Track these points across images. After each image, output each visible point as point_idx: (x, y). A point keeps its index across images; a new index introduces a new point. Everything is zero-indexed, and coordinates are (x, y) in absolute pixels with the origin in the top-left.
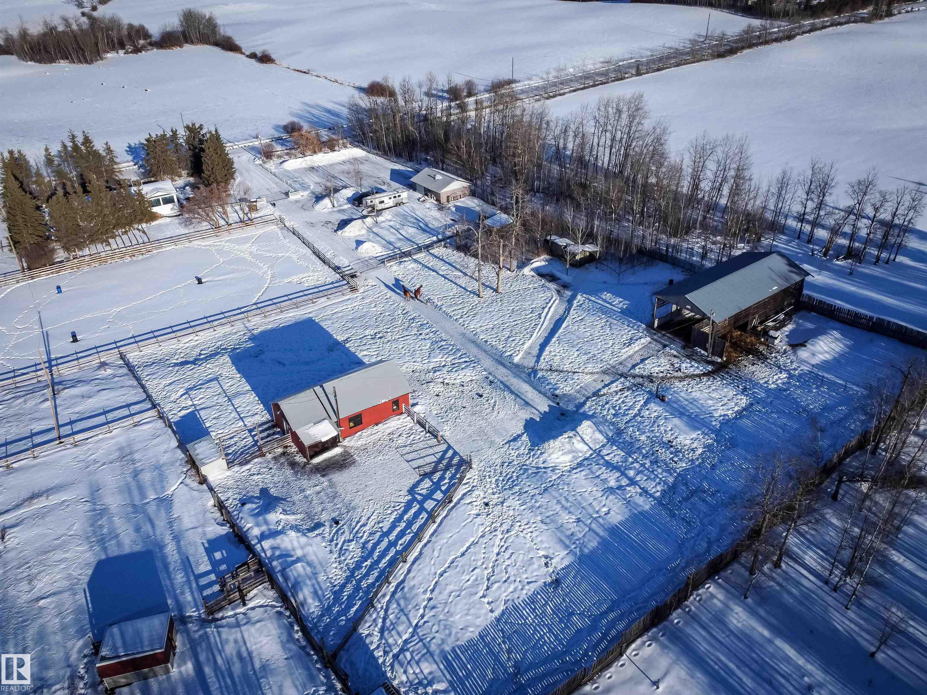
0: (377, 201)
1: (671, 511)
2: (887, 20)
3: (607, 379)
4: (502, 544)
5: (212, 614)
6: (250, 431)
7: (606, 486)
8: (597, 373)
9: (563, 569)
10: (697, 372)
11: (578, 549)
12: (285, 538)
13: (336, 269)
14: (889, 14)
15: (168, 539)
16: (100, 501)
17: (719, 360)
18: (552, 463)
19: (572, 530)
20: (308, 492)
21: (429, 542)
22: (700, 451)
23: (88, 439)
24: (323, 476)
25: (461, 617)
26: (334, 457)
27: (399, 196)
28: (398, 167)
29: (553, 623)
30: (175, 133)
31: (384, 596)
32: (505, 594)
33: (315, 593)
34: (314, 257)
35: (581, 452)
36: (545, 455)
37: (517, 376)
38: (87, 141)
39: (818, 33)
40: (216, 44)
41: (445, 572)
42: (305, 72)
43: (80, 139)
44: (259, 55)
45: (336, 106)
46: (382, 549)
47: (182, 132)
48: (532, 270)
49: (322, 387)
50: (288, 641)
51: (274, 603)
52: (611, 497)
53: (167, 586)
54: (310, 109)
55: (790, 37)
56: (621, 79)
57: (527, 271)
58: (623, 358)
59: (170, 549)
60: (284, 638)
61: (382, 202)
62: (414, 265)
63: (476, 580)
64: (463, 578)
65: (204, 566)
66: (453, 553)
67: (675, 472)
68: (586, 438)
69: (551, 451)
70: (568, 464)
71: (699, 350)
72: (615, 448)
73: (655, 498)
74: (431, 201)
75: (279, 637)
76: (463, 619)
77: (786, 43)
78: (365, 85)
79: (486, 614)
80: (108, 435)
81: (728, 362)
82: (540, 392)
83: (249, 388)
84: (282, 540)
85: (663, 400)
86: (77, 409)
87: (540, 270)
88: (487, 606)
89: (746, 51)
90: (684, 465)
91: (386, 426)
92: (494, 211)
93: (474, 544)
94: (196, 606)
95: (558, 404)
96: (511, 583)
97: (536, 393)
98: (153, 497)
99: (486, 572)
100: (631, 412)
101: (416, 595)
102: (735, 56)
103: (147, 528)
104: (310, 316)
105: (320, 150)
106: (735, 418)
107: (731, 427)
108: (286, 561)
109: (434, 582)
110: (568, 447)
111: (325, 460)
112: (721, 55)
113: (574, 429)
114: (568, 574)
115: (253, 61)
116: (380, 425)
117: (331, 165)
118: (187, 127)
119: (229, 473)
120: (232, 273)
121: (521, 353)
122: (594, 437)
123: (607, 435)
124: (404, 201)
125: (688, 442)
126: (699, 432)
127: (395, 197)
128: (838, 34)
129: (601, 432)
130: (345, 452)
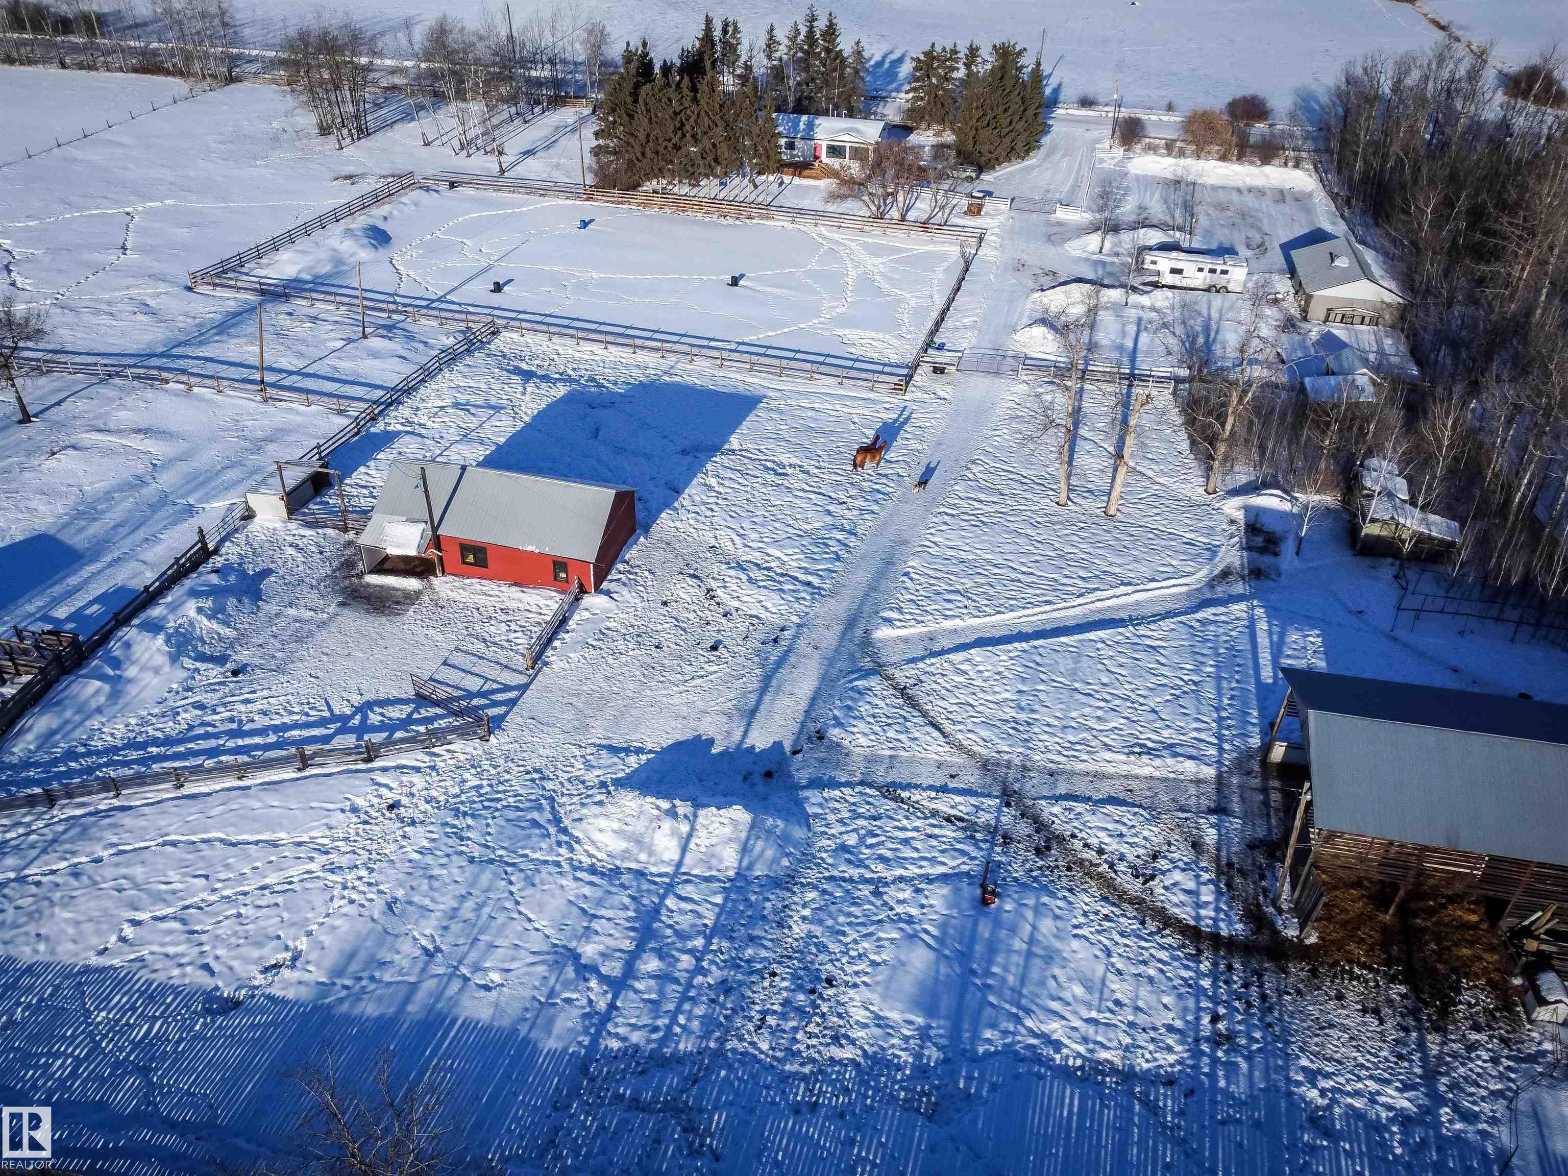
0: (1166, 265)
10: (1182, 913)
12: (150, 641)
15: (112, 556)
16: (160, 473)
17: (1290, 933)
18: (586, 831)
20: (291, 611)
21: (249, 788)
23: (284, 401)
24: (342, 604)
25: (66, 920)
27: (1224, 272)
31: (83, 805)
32: (156, 948)
33: (52, 733)
35: (651, 853)
36: (597, 810)
37: (832, 659)
38: (831, 32)
41: (174, 844)
46: (198, 748)
48: (1247, 509)
57: (1233, 507)
59: (92, 568)
61: (1179, 271)
63: (174, 892)
64: (171, 873)
65: (65, 612)
66: (230, 829)
68: (702, 839)
69: (614, 810)
72: (718, 899)
73: (593, 1045)
74: (1288, 307)
76: (63, 925)
79: (88, 948)
80: (301, 407)
82: (809, 711)
84: (144, 641)
86: (342, 364)
87: (1266, 519)
88: (114, 938)
93: (273, 843)
95: (796, 752)
96: (189, 941)
97: (802, 707)
98: (191, 501)
99: (205, 896)
103: (125, 531)
104: (769, 394)
105: (1240, 158)
108: (105, 669)
109: (143, 844)
110: (639, 826)
113: (697, 806)
114: (263, 1011)
122: (718, 849)
123: (750, 867)
124: (1230, 286)
126: (920, 1021)
129: (745, 850)
130: (418, 592)
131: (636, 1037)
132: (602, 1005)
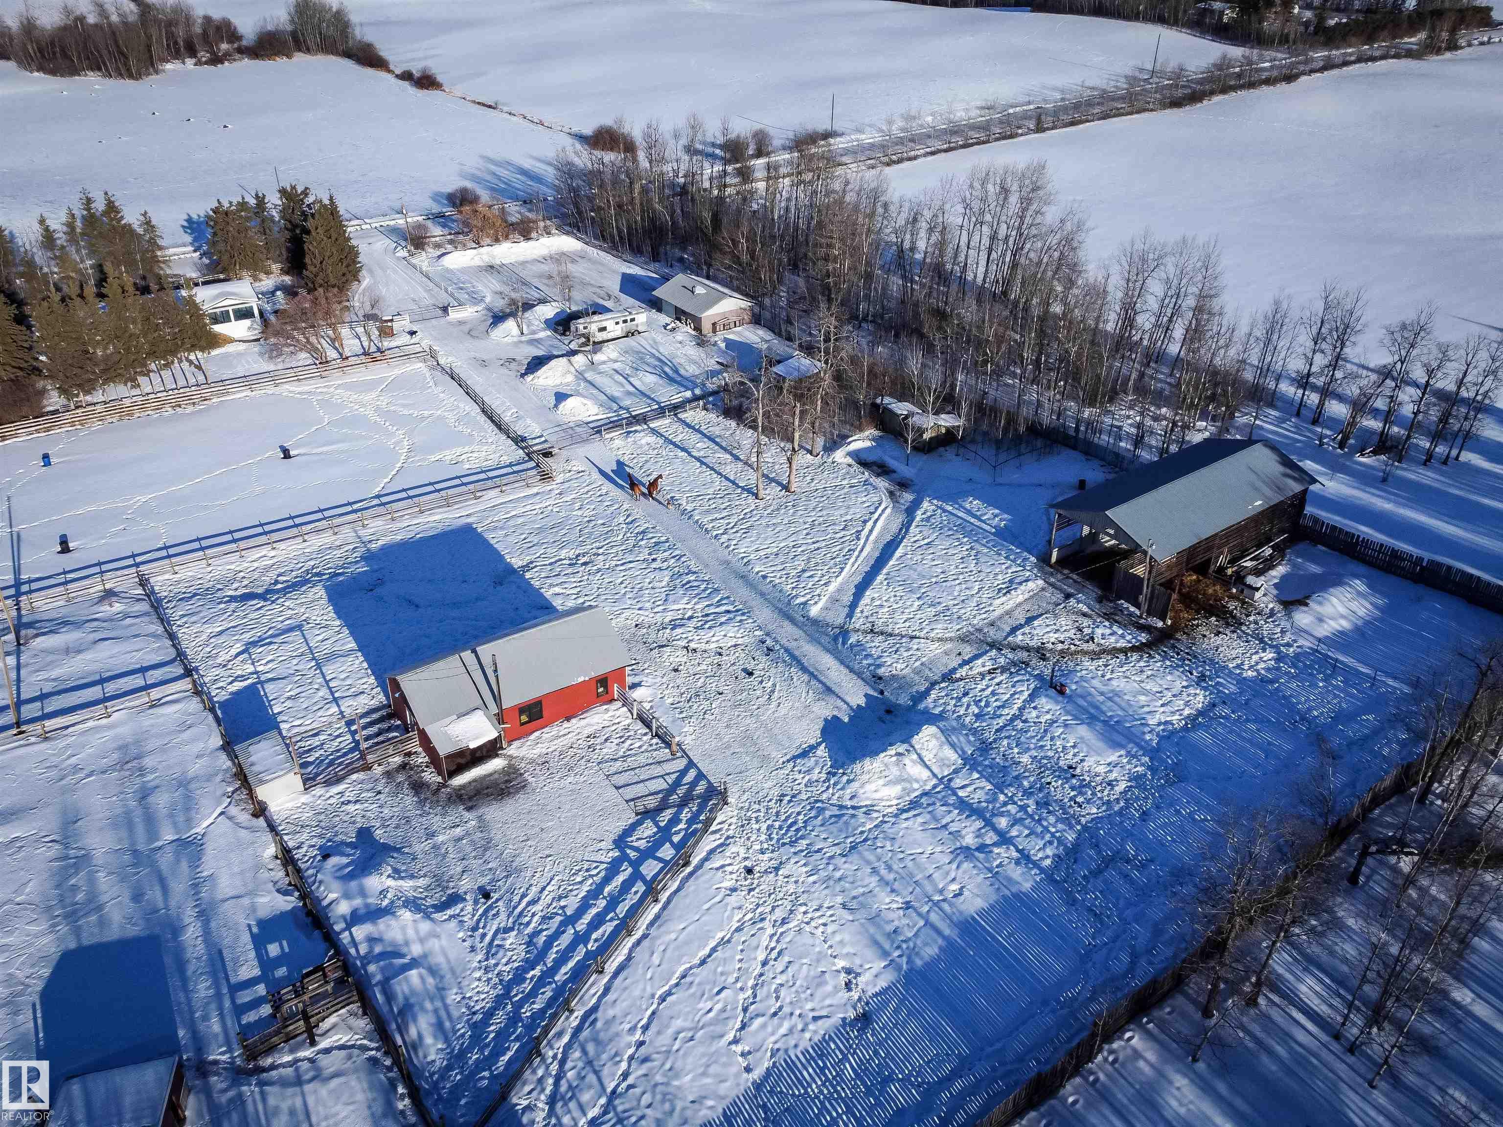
0: (594, 328)
1: (1069, 894)
2: (1448, 55)
3: (968, 651)
4: (773, 944)
5: (255, 1059)
6: (349, 723)
7: (958, 845)
8: (951, 639)
9: (876, 995)
10: (1122, 644)
11: (904, 959)
12: (393, 922)
13: (519, 440)
14: (1453, 46)
15: (189, 915)
16: (76, 842)
17: (1160, 624)
18: (867, 799)
19: (896, 923)
20: (441, 838)
21: (645, 936)
22: (1122, 786)
23: (67, 727)
24: (469, 809)
25: (693, 1080)
26: (491, 775)
27: (633, 320)
28: (635, 270)
29: (854, 1096)
30: (261, 201)
31: (560, 1035)
32: (773, 1039)
33: (439, 1026)
34: (482, 419)
35: (917, 781)
36: (855, 785)
37: (814, 640)
38: (111, 208)
39: (1335, 72)
40: (348, 54)
41: (669, 993)
42: (490, 107)
43: (99, 206)
44: (417, 74)
45: (538, 164)
46: (563, 947)
47: (274, 200)
48: (850, 454)
49: (474, 651)
50: (385, 1115)
51: (365, 1042)
52: (965, 865)
53: (180, 1004)
54: (493, 168)
55: (1289, 78)
56: (1011, 136)
57: (840, 456)
58: (997, 613)
59: (192, 934)
60: (378, 1108)
61: (604, 329)
62: (651, 439)
63: (724, 1010)
64: (701, 1005)
65: (249, 970)
66: (685, 959)
67: (1079, 823)
68: (928, 757)
69: (865, 777)
70: (895, 802)
71: (1126, 605)
72: (976, 775)
73: (1042, 870)
74: (686, 330)
75: (369, 1107)
76: (697, 1084)
77: (1283, 87)
78: (588, 131)
79: (737, 1075)
80: (104, 721)
81: (1174, 628)
82: (852, 670)
83: (353, 645)
84: (389, 926)
85: (1061, 692)
86: (54, 674)
87: (864, 456)
88: (740, 1059)
89: (1217, 99)
90: (1095, 810)
91: (583, 722)
92: (790, 351)
93: (724, 942)
94: (228, 1043)
95: (882, 693)
96: (783, 1018)
97: (845, 671)
98: (171, 837)
99: (742, 996)
100: (1006, 711)
101: (617, 1035)
102: (1199, 105)
103: (154, 894)
104: (469, 520)
105: (507, 237)
106: (1185, 729)
107: (1177, 744)
108: (391, 964)
109: (649, 1012)
110: (895, 771)
111: (475, 781)
112: (1176, 103)
113: (907, 740)
114: (886, 1003)
115: (406, 84)
116: (574, 721)
117: (524, 263)
118: (283, 192)
119: (305, 798)
120: (343, 441)
121: (824, 599)
122: (941, 755)
123: (964, 752)
124: (640, 329)
125: (1102, 769)
126: (1123, 752)
127: (625, 321)
128: (1368, 75)
129: (953, 746)
130: (510, 766)
131: (1049, 851)
132: (1015, 854)
